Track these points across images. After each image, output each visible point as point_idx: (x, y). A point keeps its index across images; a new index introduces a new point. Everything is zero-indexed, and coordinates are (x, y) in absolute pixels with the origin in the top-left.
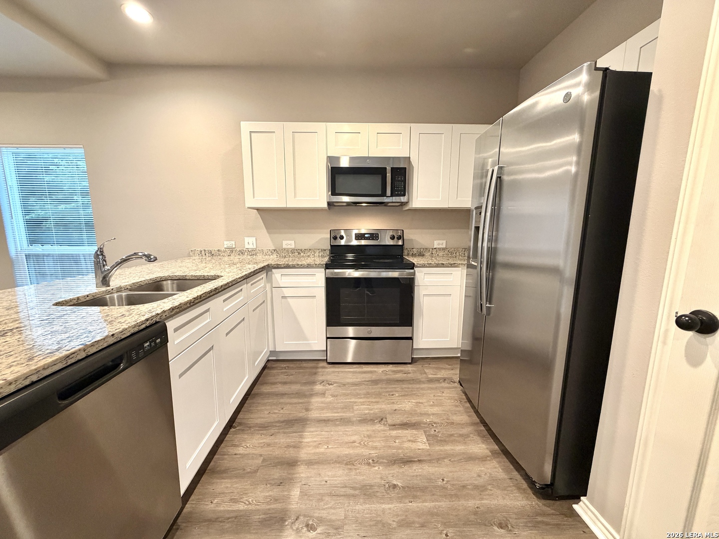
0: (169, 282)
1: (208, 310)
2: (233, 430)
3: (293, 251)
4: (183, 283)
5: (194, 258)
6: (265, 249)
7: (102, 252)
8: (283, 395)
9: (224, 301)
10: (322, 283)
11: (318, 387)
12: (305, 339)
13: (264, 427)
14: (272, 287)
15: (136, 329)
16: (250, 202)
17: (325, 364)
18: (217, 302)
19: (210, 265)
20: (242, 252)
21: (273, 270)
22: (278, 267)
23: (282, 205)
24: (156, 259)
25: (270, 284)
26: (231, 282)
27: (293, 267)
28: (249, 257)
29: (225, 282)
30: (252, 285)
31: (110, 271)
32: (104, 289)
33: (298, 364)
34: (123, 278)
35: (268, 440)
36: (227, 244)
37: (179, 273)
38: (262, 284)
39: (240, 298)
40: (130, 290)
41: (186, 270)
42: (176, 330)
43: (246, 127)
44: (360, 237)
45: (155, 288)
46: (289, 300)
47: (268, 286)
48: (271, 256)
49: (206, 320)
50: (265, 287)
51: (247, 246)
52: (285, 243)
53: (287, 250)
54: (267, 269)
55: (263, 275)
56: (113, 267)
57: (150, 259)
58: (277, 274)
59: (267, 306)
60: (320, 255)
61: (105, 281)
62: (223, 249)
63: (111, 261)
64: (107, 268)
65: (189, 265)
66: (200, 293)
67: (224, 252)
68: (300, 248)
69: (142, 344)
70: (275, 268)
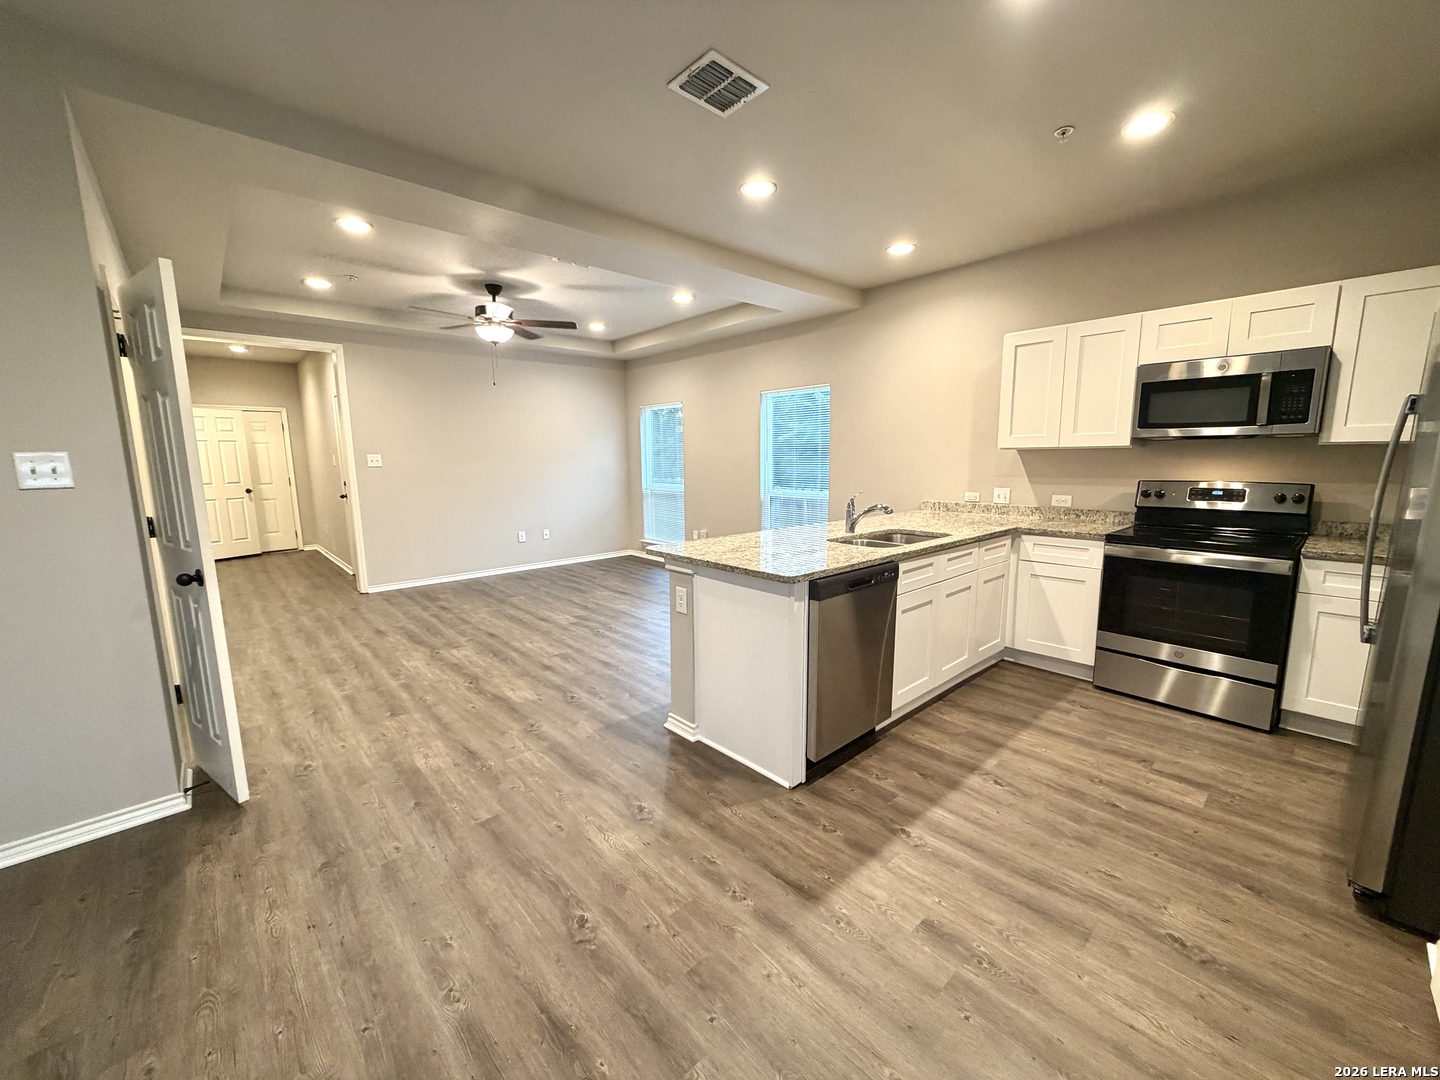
0: (899, 536)
1: (931, 565)
2: (941, 702)
3: (1067, 512)
4: (911, 537)
5: (925, 511)
6: (1022, 506)
7: (853, 503)
8: (1008, 695)
9: (949, 560)
10: (1098, 564)
11: (1064, 705)
12: (1061, 641)
13: (973, 712)
14: (1018, 560)
15: (881, 562)
16: (1005, 441)
17: (1090, 687)
18: (944, 558)
19: (941, 523)
20: (988, 509)
21: (1023, 537)
22: (1030, 532)
23: (1054, 444)
24: (892, 512)
25: (1016, 555)
26: (959, 541)
27: (1053, 534)
28: (997, 516)
29: (952, 541)
30: (986, 550)
31: (857, 519)
32: (851, 534)
33: (1046, 675)
34: (866, 526)
35: (978, 722)
36: (969, 496)
37: (909, 528)
38: (1003, 552)
39: (968, 562)
40: (868, 538)
41: (915, 525)
42: (905, 572)
43: (1011, 339)
44: (1200, 495)
45: (886, 538)
46: (1042, 580)
47: (1013, 557)
48: (1031, 517)
49: (929, 573)
50: (1007, 558)
51: (996, 500)
52: (1055, 498)
53: (1058, 510)
54: (1015, 534)
55: (1008, 542)
56: (859, 517)
57: (887, 510)
58: (1027, 542)
59: (1007, 584)
60: (1117, 521)
61: (852, 529)
62: (962, 502)
63: (858, 511)
64: (855, 516)
65: (919, 520)
66: (926, 547)
67: (963, 506)
68: (1080, 508)
69: (884, 573)
70: (1026, 534)
